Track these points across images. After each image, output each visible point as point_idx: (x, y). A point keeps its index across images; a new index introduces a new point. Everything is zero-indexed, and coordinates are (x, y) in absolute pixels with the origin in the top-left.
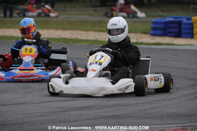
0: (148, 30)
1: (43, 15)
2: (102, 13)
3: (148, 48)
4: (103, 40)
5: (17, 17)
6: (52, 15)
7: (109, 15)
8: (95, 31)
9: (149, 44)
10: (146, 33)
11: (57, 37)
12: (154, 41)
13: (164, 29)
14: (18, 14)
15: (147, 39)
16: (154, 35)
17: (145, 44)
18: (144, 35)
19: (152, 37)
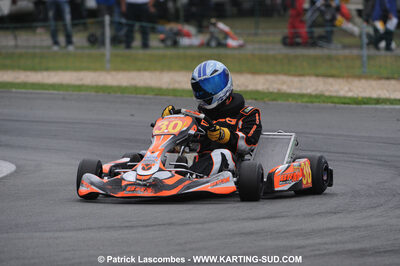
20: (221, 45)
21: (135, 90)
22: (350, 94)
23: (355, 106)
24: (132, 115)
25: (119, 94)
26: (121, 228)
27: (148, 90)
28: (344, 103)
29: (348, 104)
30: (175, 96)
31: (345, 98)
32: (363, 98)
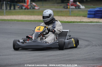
0: (86, 15)
1: (32, 8)
2: (62, 7)
3: (86, 24)
4: (63, 20)
5: (17, 10)
6: (36, 8)
7: (66, 7)
8: (58, 16)
9: (86, 22)
10: (85, 17)
11: (38, 19)
12: (89, 21)
13: (94, 14)
14: (19, 8)
15: (86, 20)
16: (89, 17)
17: (84, 22)
18: (84, 18)
19: (88, 19)
20: (34, 8)
21: (12, 20)
22: (67, 20)
23: (68, 23)
24: (11, 27)
25: (8, 21)
26: (8, 55)
27: (15, 20)
28: (65, 23)
29: (66, 23)
30: (22, 21)
31: (65, 21)
32: (70, 21)
